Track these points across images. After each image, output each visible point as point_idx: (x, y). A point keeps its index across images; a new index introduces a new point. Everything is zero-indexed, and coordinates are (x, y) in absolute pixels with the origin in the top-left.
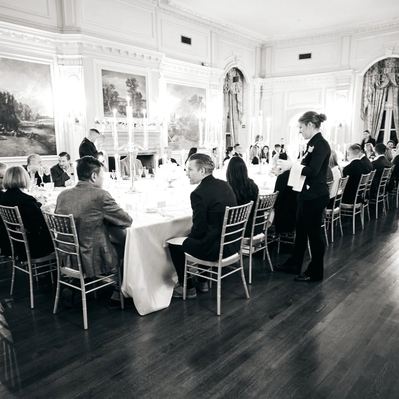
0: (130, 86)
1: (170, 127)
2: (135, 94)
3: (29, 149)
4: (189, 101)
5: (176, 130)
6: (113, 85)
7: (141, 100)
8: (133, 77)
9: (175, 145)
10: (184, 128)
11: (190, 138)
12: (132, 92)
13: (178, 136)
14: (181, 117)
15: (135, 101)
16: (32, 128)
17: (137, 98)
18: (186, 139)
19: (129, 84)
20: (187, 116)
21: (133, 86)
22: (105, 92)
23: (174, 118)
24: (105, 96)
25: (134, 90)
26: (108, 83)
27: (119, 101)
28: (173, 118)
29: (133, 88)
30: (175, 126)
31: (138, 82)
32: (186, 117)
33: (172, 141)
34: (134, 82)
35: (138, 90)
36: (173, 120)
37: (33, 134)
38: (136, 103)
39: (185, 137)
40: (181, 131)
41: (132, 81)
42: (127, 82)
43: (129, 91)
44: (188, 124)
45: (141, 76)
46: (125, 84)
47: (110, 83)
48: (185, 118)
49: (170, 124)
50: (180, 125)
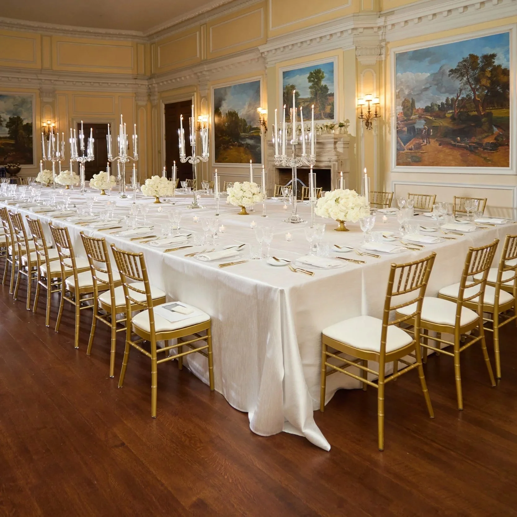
0: (313, 81)
1: (403, 126)
2: (319, 89)
3: (244, 157)
4: (451, 71)
5: (416, 130)
6: (294, 86)
7: (327, 95)
8: (317, 69)
9: (412, 157)
10: (434, 124)
11: (453, 143)
12: (315, 87)
13: (421, 141)
14: (430, 105)
15: (318, 98)
16: (247, 139)
17: (322, 93)
18: (440, 145)
19: (312, 79)
20: (444, 101)
21: (316, 80)
22: (286, 95)
23: (412, 110)
24: (285, 100)
25: (318, 85)
26: (289, 85)
27: (300, 102)
28: (408, 110)
29: (317, 82)
30: (415, 123)
31: (323, 72)
32: (442, 103)
33: (406, 149)
34: (318, 74)
35: (323, 83)
36: (409, 113)
37: (247, 144)
38: (320, 100)
39: (439, 142)
40: (429, 130)
41: (315, 74)
42: (309, 78)
43: (310, 88)
44: (448, 115)
45: (327, 63)
46: (307, 80)
47: (291, 84)
48: (439, 106)
49: (402, 120)
50: (426, 120)
